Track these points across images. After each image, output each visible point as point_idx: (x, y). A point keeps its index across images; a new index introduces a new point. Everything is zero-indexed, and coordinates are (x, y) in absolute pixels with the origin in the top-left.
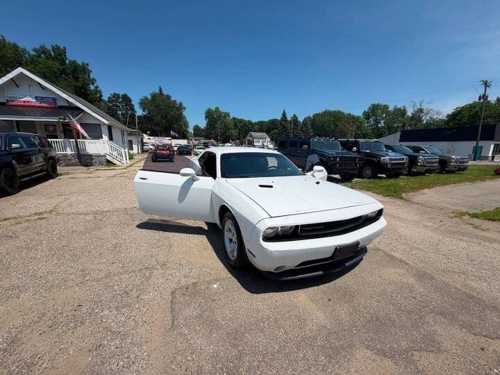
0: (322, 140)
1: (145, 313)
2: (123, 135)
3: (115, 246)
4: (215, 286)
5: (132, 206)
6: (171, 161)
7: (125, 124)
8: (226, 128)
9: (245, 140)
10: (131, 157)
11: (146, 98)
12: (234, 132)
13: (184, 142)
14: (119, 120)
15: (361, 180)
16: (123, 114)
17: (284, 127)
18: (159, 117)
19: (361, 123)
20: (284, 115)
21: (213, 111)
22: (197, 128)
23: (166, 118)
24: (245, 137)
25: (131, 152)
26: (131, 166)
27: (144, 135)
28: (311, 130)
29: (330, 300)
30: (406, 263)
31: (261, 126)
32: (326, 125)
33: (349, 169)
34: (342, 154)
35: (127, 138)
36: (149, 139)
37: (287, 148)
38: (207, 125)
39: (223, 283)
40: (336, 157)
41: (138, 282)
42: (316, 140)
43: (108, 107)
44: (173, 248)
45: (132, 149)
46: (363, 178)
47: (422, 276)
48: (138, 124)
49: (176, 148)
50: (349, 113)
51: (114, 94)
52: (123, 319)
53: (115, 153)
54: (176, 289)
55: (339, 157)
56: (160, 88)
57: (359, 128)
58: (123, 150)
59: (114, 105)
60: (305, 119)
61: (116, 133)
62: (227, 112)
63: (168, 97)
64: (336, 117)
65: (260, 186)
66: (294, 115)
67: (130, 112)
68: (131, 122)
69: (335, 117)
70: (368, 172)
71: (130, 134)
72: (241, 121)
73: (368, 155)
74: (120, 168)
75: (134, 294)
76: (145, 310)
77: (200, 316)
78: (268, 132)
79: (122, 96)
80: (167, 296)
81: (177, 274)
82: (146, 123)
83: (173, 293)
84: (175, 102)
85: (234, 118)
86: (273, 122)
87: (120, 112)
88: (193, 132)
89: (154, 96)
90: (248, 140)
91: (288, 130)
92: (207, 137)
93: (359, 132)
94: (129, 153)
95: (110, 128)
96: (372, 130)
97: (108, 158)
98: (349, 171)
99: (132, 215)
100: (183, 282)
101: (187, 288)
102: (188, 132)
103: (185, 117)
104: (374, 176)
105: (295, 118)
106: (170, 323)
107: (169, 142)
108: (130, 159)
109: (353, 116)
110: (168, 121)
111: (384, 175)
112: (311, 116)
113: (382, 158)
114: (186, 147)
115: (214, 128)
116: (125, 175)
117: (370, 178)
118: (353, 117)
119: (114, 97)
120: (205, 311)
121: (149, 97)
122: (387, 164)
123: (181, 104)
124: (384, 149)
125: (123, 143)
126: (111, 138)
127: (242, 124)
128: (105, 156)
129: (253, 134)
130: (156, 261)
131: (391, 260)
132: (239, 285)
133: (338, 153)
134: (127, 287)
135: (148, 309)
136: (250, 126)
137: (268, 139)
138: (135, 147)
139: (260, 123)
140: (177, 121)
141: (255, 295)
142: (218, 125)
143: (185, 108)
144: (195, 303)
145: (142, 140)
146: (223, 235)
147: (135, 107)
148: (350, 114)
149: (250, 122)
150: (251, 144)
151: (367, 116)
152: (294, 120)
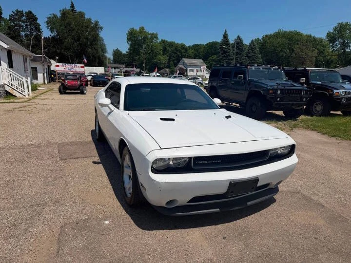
0: (261, 69)
1: (32, 243)
2: (25, 61)
3: (8, 183)
4: (107, 222)
5: (29, 143)
6: (82, 93)
7: (28, 48)
8: (153, 53)
9: (177, 68)
10: (34, 88)
11: (55, 16)
12: (163, 59)
13: (100, 70)
14: (21, 42)
15: (309, 117)
16: (26, 36)
17: (225, 52)
18: (70, 39)
19: (323, 46)
20: (225, 36)
21: (136, 31)
22: (117, 53)
23: (78, 40)
24: (176, 65)
25: (35, 82)
26: (34, 98)
27: (52, 61)
28: (260, 56)
29: (224, 238)
30: (323, 206)
31: (197, 50)
32: (279, 49)
33: (293, 104)
34: (284, 85)
35: (30, 65)
36: (57, 66)
37: (220, 79)
38: (130, 49)
39: (116, 219)
40: (277, 90)
41: (28, 217)
42: (253, 68)
43: (9, 27)
44: (69, 186)
45: (37, 79)
46: (312, 116)
47: (335, 218)
48: (45, 48)
49: (89, 78)
50: (309, 34)
51: (17, 11)
52: (10, 247)
53: (15, 83)
54: (66, 224)
55: (281, 90)
56: (72, 4)
57: (321, 53)
58: (24, 80)
59: (16, 25)
60: (252, 42)
61: (17, 59)
62: (155, 33)
63: (82, 15)
64: (292, 39)
65: (162, 119)
66: (239, 37)
67: (34, 33)
68: (36, 45)
69: (290, 39)
70: (319, 108)
71: (34, 60)
72: (171, 44)
73: (319, 87)
74: (21, 100)
75: (23, 227)
76: (31, 241)
77: (86, 247)
78: (205, 59)
79: (26, 13)
80: (56, 229)
81: (70, 211)
82: (54, 47)
83: (62, 227)
84: (89, 20)
85: (163, 41)
86: (212, 45)
87: (23, 34)
88: (112, 58)
89: (64, 14)
90: (181, 69)
91: (229, 56)
92: (130, 64)
93: (321, 58)
94: (32, 84)
95: (9, 53)
96: (339, 55)
97: (7, 88)
98: (293, 107)
99: (28, 153)
100: (74, 218)
101: (77, 223)
102: (106, 57)
103: (102, 40)
104: (326, 113)
105: (239, 41)
106: (56, 252)
107: (81, 70)
108: (32, 90)
109: (314, 37)
110: (80, 44)
111: (339, 113)
112: (261, 38)
113: (335, 91)
114: (102, 76)
115: (138, 53)
116: (26, 109)
117: (320, 116)
118: (315, 39)
119: (16, 14)
120: (92, 243)
121: (59, 15)
122: (341, 99)
123: (96, 23)
124: (341, 80)
125: (25, 70)
126: (11, 66)
127: (173, 48)
128: (3, 86)
129: (186, 61)
130: (49, 198)
131: (308, 202)
132: (132, 222)
133: (280, 85)
134: (16, 221)
135: (35, 240)
136: (183, 51)
137: (204, 68)
138: (40, 76)
139: (196, 47)
140: (91, 44)
141: (147, 231)
142: (143, 49)
143: (101, 28)
144: (83, 236)
145: (49, 67)
146: (123, 172)
147: (41, 27)
148: (310, 36)
149: (183, 46)
150: (183, 74)
151: (332, 38)
152: (238, 44)
